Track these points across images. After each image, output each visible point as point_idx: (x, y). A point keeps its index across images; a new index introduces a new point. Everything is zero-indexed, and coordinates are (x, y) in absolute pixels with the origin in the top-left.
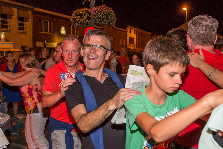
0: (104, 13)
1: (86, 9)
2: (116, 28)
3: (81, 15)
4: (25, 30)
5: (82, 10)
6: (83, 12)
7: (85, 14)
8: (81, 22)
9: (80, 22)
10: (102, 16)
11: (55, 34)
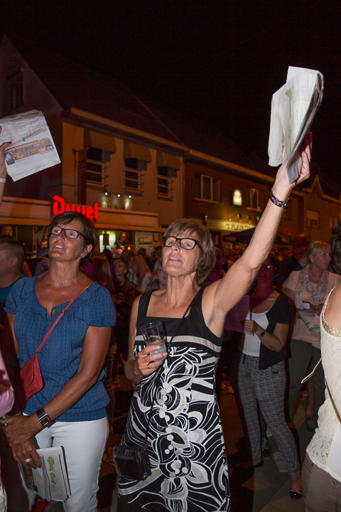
2: (324, 196)
4: (169, 193)
11: (223, 204)
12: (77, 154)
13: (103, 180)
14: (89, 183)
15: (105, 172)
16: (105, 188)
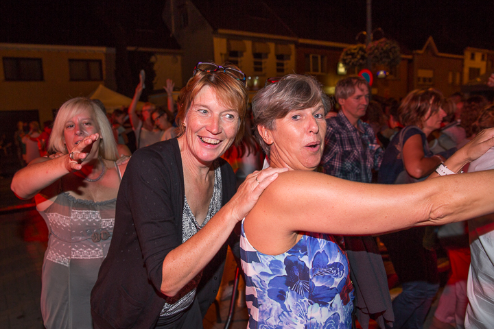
0: (382, 49)
1: (360, 45)
2: (441, 54)
3: (353, 54)
5: (355, 47)
6: (355, 49)
7: (358, 53)
8: (353, 64)
9: (351, 64)
10: (381, 54)
11: (329, 74)
12: (223, 56)
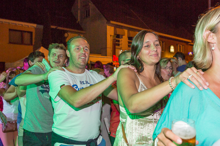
12: (112, 37)
13: (120, 45)
14: (117, 47)
15: (121, 42)
16: (121, 48)
